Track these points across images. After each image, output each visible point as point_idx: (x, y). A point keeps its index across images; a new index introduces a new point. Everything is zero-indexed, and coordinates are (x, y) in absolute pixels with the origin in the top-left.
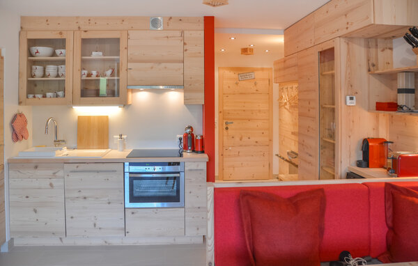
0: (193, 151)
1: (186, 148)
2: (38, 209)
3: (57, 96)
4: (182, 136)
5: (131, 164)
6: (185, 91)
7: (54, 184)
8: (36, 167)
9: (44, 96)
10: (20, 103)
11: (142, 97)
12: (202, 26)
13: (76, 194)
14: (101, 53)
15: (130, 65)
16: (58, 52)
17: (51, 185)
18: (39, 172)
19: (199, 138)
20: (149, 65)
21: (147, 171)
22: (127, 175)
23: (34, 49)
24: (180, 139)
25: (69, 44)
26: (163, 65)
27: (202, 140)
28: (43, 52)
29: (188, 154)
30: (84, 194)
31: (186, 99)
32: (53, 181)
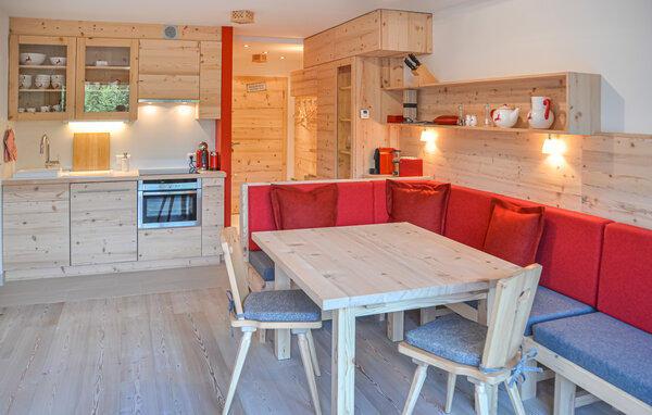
0: (207, 168)
1: (199, 166)
2: (37, 237)
3: (52, 110)
4: (194, 154)
5: (145, 182)
6: (201, 105)
7: (57, 207)
8: (36, 189)
9: (38, 110)
10: (10, 118)
11: (149, 112)
12: (219, 37)
13: (85, 217)
14: (106, 63)
15: (141, 77)
16: (54, 60)
17: (54, 208)
18: (39, 194)
19: (215, 154)
20: (164, 77)
22: (141, 194)
23: (25, 56)
24: (191, 157)
25: (71, 52)
26: (178, 77)
27: (218, 156)
28: (36, 58)
29: (202, 171)
30: (93, 216)
31: (201, 113)
32: (56, 204)
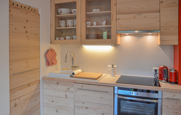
2: (58, 110)
3: (73, 39)
4: (158, 68)
5: (119, 88)
7: (68, 96)
8: (58, 83)
9: (65, 39)
10: (51, 43)
11: (127, 39)
13: (82, 105)
14: (99, 10)
15: (119, 16)
16: (73, 11)
17: (66, 96)
18: (60, 87)
19: (173, 71)
20: (133, 15)
21: (131, 94)
22: (116, 96)
23: (59, 10)
24: (156, 71)
25: (78, 5)
26: (143, 15)
27: (176, 73)
28: (64, 11)
30: (86, 105)
32: (67, 93)
